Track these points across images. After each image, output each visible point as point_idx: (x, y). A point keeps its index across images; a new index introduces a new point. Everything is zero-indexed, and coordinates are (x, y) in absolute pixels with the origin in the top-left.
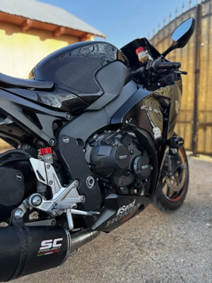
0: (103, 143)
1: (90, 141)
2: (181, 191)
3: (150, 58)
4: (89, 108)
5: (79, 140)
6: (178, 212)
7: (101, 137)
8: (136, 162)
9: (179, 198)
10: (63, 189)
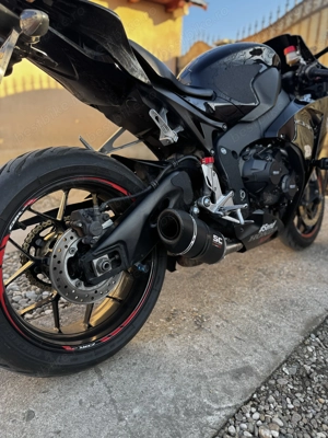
0: (256, 157)
1: (243, 154)
2: (314, 227)
3: (302, 62)
4: (244, 119)
5: (234, 153)
6: (307, 251)
7: (253, 151)
8: (284, 180)
9: (310, 235)
10: (223, 197)
